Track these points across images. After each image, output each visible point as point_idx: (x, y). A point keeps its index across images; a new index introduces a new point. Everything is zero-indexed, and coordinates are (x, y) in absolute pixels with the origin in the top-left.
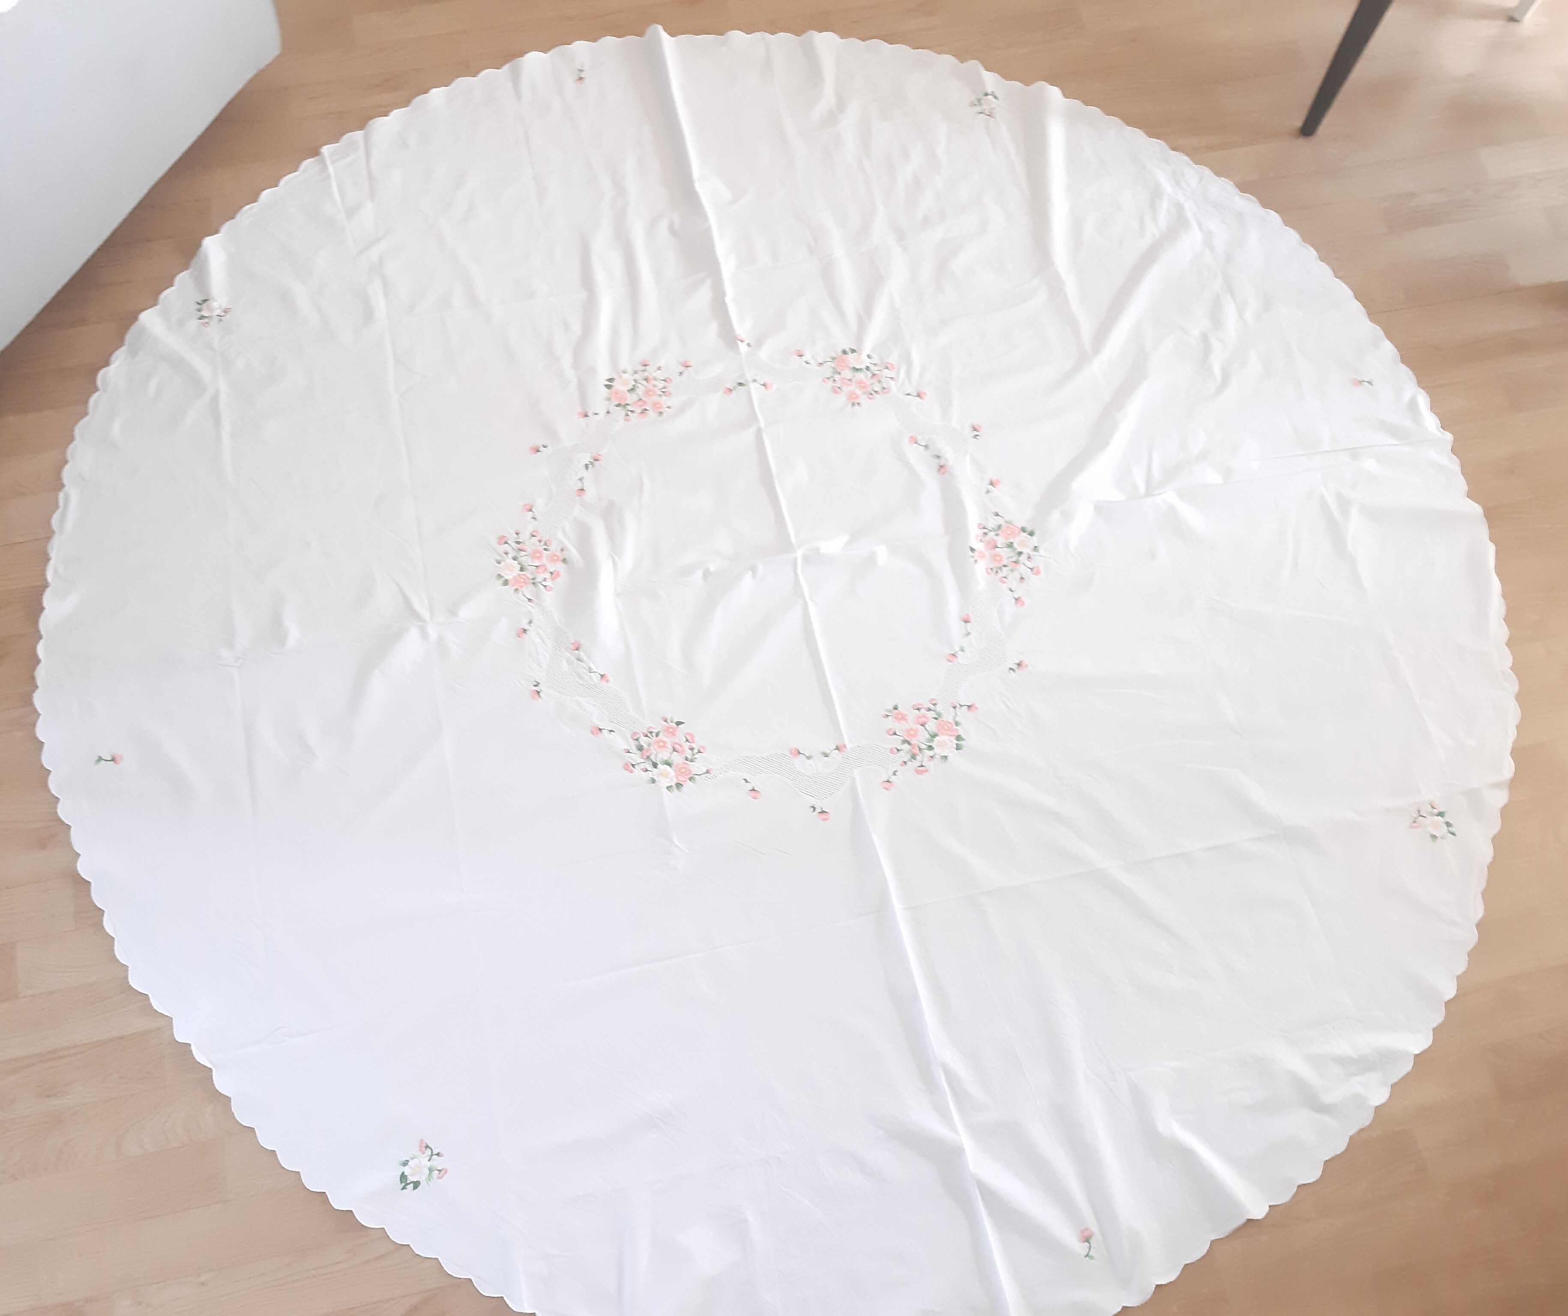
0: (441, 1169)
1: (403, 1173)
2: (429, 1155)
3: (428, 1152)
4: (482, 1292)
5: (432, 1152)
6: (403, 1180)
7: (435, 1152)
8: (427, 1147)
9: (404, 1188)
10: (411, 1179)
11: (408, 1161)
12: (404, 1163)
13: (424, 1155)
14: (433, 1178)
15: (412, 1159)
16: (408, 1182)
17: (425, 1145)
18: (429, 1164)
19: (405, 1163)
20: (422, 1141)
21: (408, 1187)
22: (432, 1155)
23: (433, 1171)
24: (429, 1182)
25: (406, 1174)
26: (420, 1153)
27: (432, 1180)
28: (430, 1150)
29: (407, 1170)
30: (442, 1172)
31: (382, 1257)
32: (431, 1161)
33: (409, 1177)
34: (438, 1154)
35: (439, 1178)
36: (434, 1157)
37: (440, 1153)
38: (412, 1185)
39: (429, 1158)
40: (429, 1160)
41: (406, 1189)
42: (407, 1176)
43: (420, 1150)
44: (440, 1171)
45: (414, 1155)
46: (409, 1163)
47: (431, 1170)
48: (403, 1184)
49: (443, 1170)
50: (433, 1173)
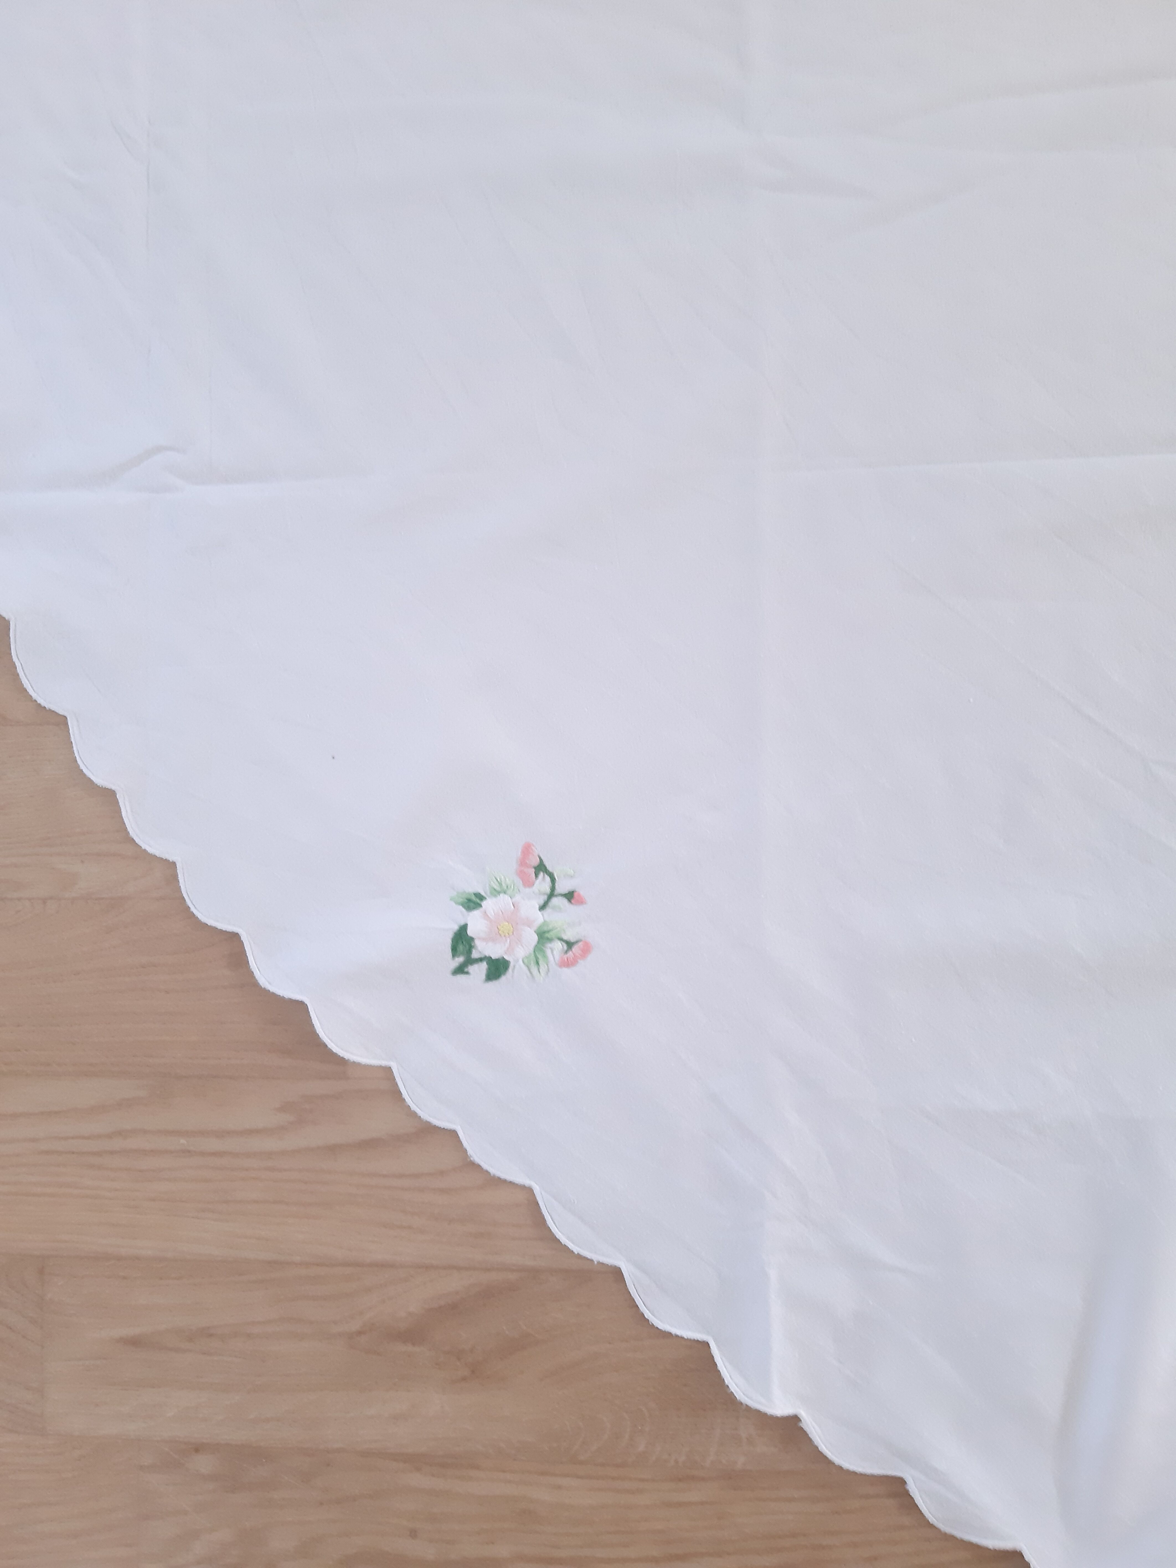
0: (572, 940)
1: (463, 928)
2: (541, 893)
3: (543, 884)
4: (648, 1314)
5: (553, 888)
6: (461, 948)
7: (563, 886)
8: (541, 868)
9: (460, 970)
10: (484, 948)
11: (481, 898)
12: (469, 900)
13: (528, 890)
14: (545, 956)
15: (495, 893)
16: (475, 955)
17: (536, 862)
18: (539, 918)
19: (473, 902)
20: (527, 849)
21: (472, 969)
22: (552, 895)
23: (550, 940)
24: (534, 969)
25: (470, 932)
26: (519, 882)
27: (543, 967)
28: (548, 879)
29: (476, 924)
30: (575, 949)
31: (369, 1145)
32: (548, 910)
33: (478, 943)
34: (570, 896)
35: (567, 964)
36: (555, 901)
37: (576, 894)
38: (484, 966)
39: (542, 902)
40: (542, 908)
41: (467, 973)
42: (472, 939)
43: (521, 874)
44: (570, 945)
45: (500, 884)
46: (484, 903)
47: (544, 936)
48: (461, 959)
49: (580, 944)
50: (549, 945)
